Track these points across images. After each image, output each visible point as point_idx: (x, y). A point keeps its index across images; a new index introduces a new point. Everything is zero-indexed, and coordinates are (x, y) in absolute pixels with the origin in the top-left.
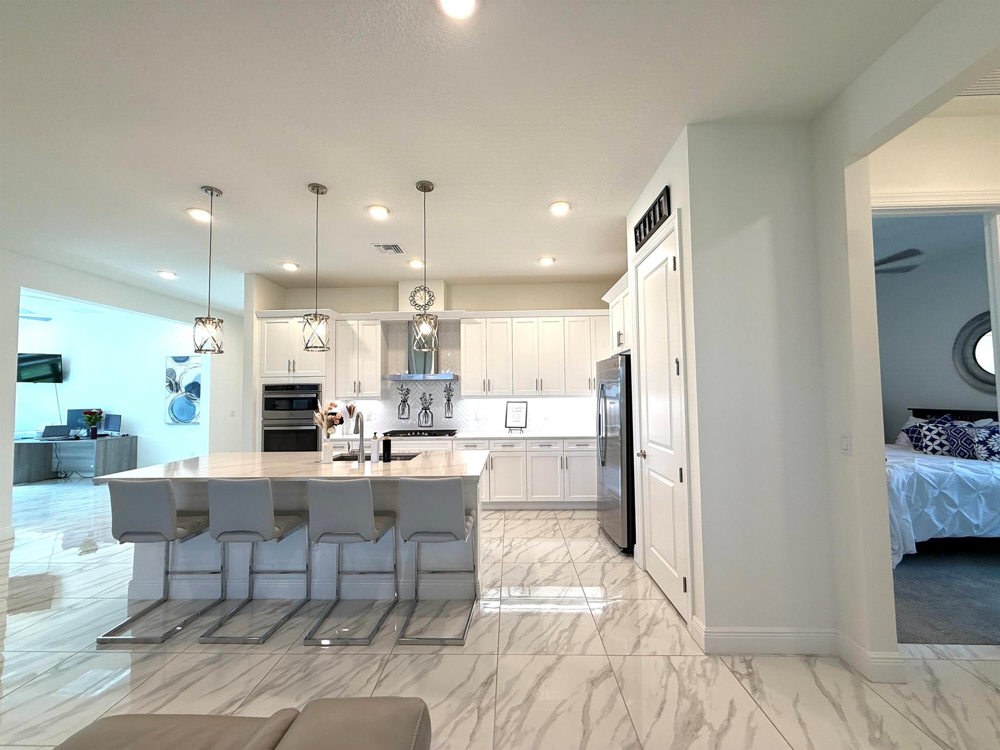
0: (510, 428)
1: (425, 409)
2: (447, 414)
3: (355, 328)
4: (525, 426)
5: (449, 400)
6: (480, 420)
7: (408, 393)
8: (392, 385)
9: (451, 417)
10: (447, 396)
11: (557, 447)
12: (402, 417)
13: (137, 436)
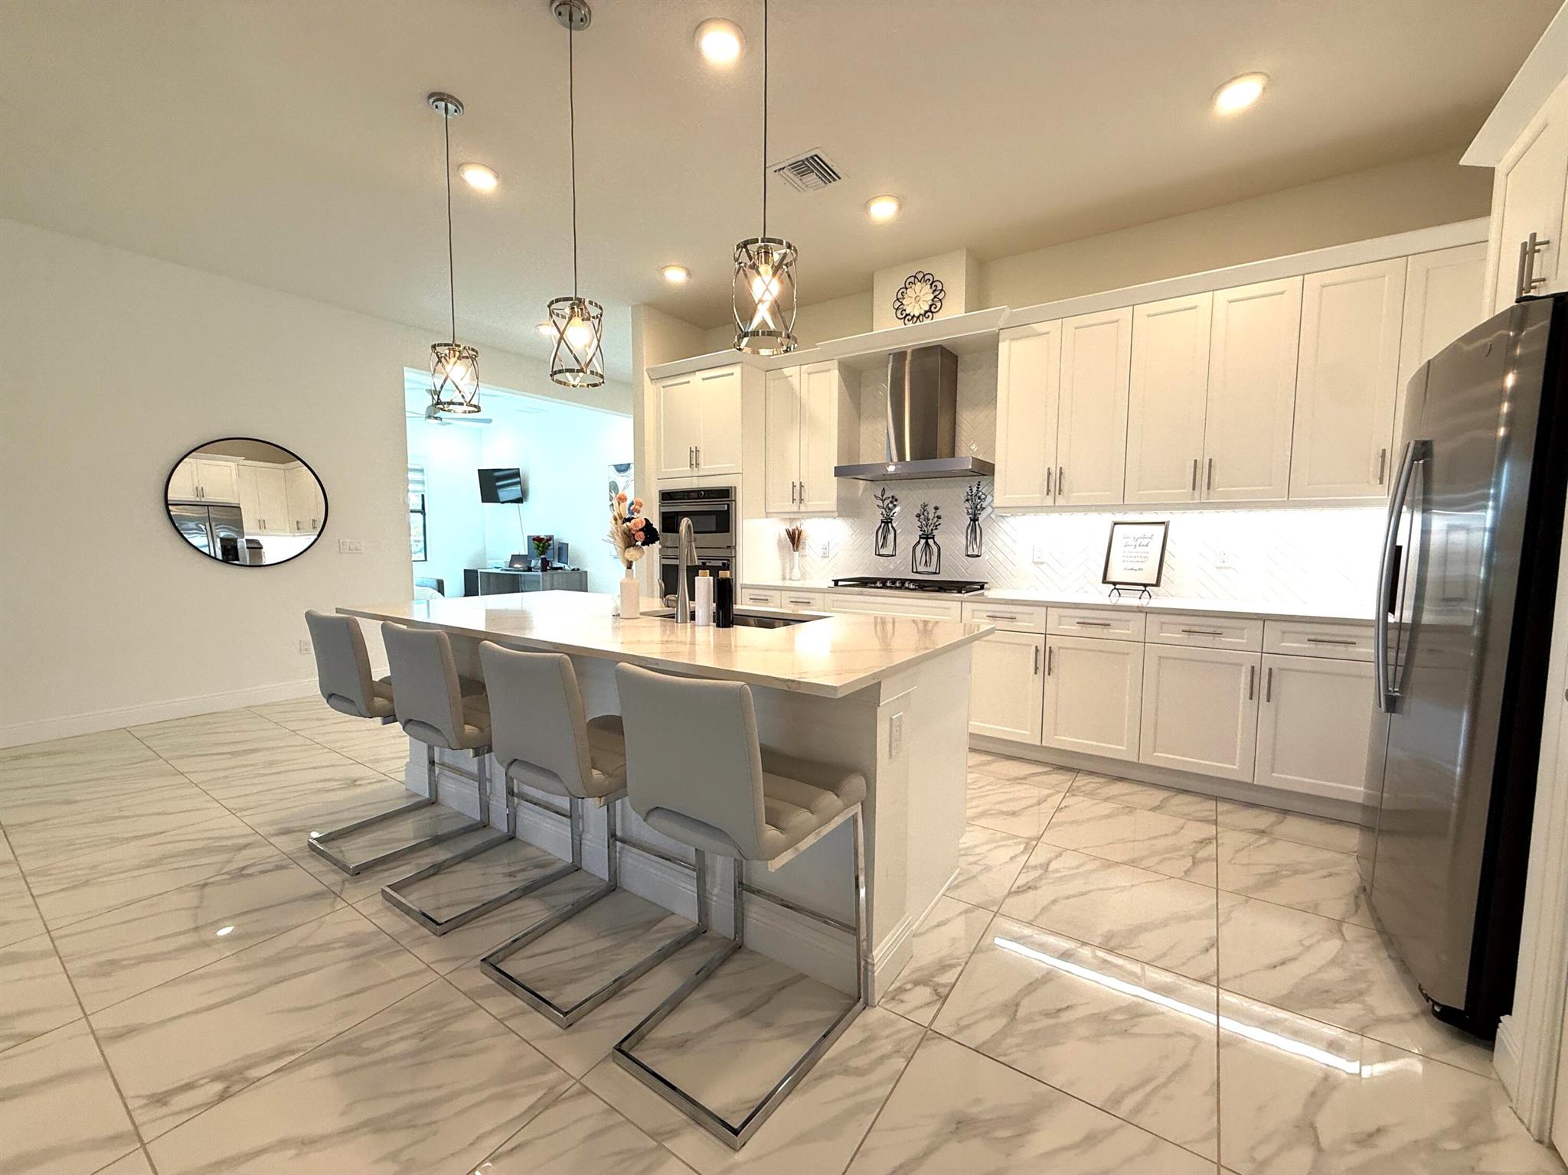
0: (1115, 584)
1: (927, 537)
2: (970, 549)
3: (795, 381)
4: (1155, 582)
5: (974, 520)
6: (1042, 563)
7: (895, 506)
8: (865, 490)
9: (978, 556)
10: (970, 511)
11: (1243, 639)
12: (882, 552)
13: (586, 572)
